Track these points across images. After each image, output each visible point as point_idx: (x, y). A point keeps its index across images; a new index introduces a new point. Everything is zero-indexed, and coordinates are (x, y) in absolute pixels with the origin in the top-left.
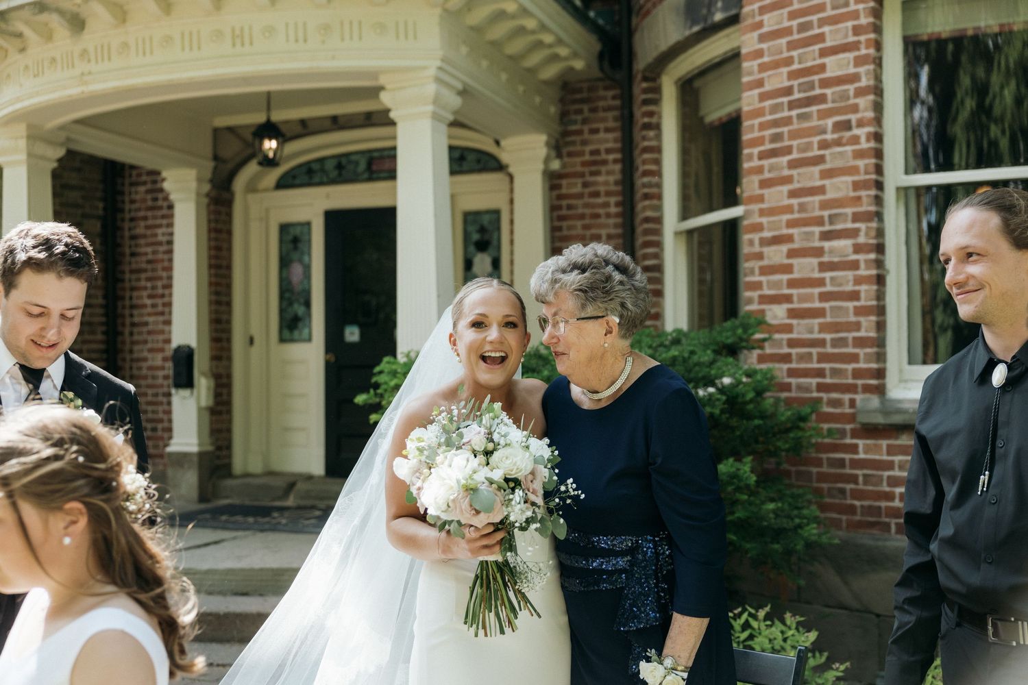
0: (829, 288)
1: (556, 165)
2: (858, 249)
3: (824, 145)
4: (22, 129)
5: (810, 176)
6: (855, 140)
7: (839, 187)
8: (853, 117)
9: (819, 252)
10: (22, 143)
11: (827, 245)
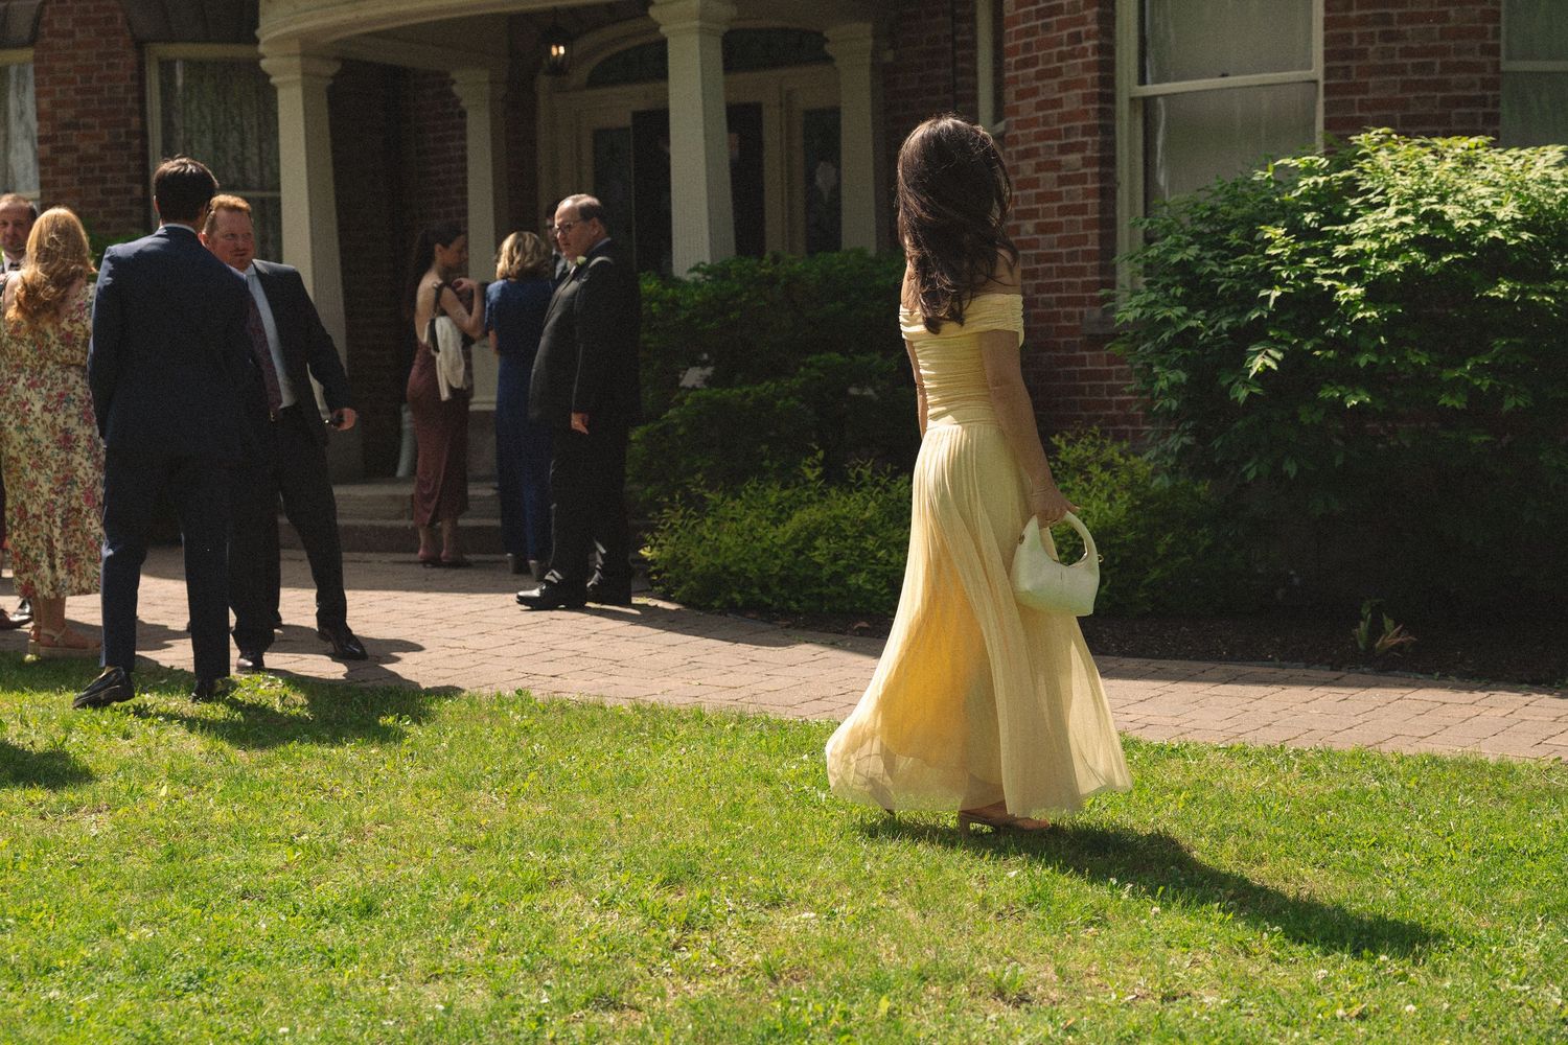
0: (1066, 202)
1: (889, 56)
2: (1087, 162)
3: (1062, 57)
4: (295, 47)
5: (1050, 89)
6: (1083, 53)
7: (1072, 100)
8: (1082, 29)
9: (1057, 166)
10: (296, 61)
11: (1064, 158)
